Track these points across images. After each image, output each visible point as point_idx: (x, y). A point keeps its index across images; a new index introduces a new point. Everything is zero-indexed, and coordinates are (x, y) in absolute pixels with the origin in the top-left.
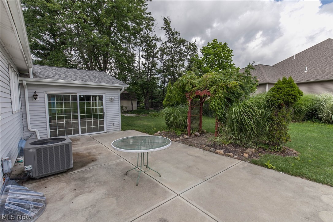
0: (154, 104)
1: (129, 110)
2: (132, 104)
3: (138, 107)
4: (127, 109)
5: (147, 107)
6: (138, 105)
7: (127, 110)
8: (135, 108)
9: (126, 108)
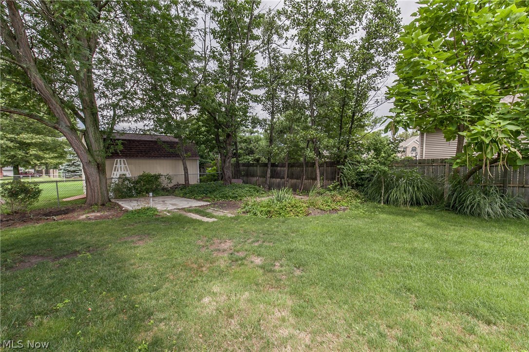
0: (242, 168)
1: (178, 185)
2: (186, 169)
3: (200, 175)
4: (171, 182)
5: (227, 177)
6: (200, 171)
7: (170, 185)
8: (194, 179)
9: (169, 179)
